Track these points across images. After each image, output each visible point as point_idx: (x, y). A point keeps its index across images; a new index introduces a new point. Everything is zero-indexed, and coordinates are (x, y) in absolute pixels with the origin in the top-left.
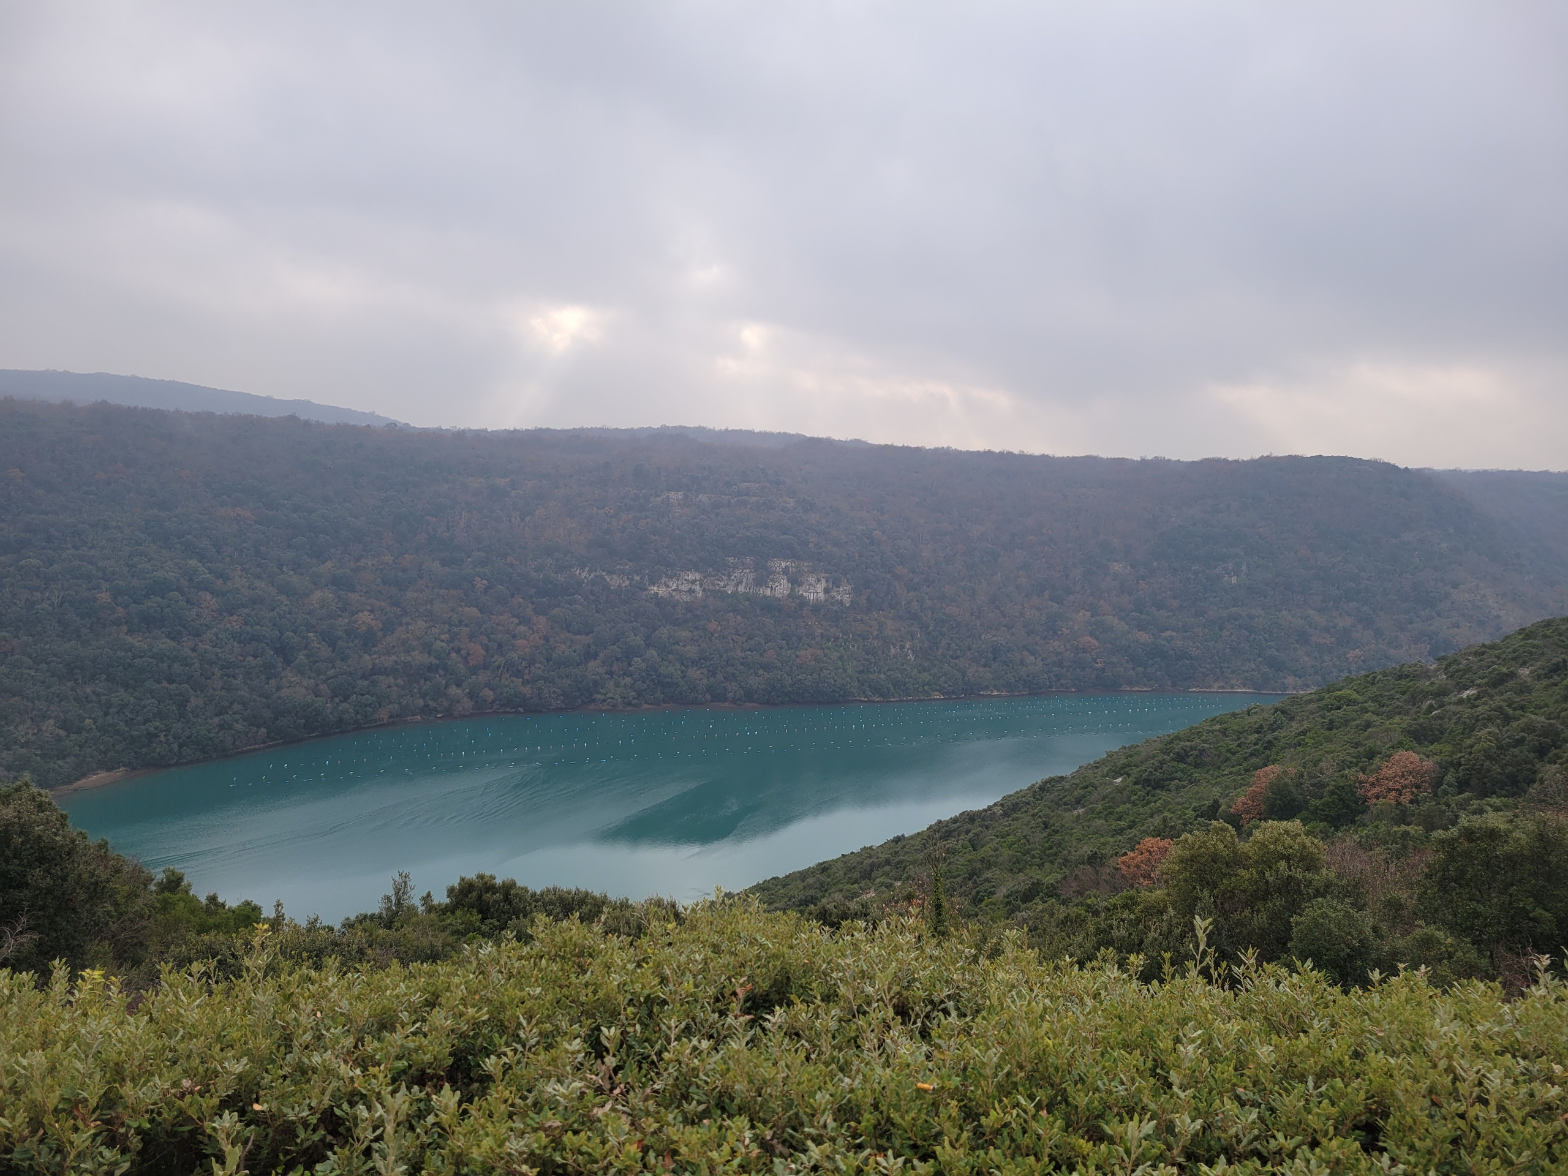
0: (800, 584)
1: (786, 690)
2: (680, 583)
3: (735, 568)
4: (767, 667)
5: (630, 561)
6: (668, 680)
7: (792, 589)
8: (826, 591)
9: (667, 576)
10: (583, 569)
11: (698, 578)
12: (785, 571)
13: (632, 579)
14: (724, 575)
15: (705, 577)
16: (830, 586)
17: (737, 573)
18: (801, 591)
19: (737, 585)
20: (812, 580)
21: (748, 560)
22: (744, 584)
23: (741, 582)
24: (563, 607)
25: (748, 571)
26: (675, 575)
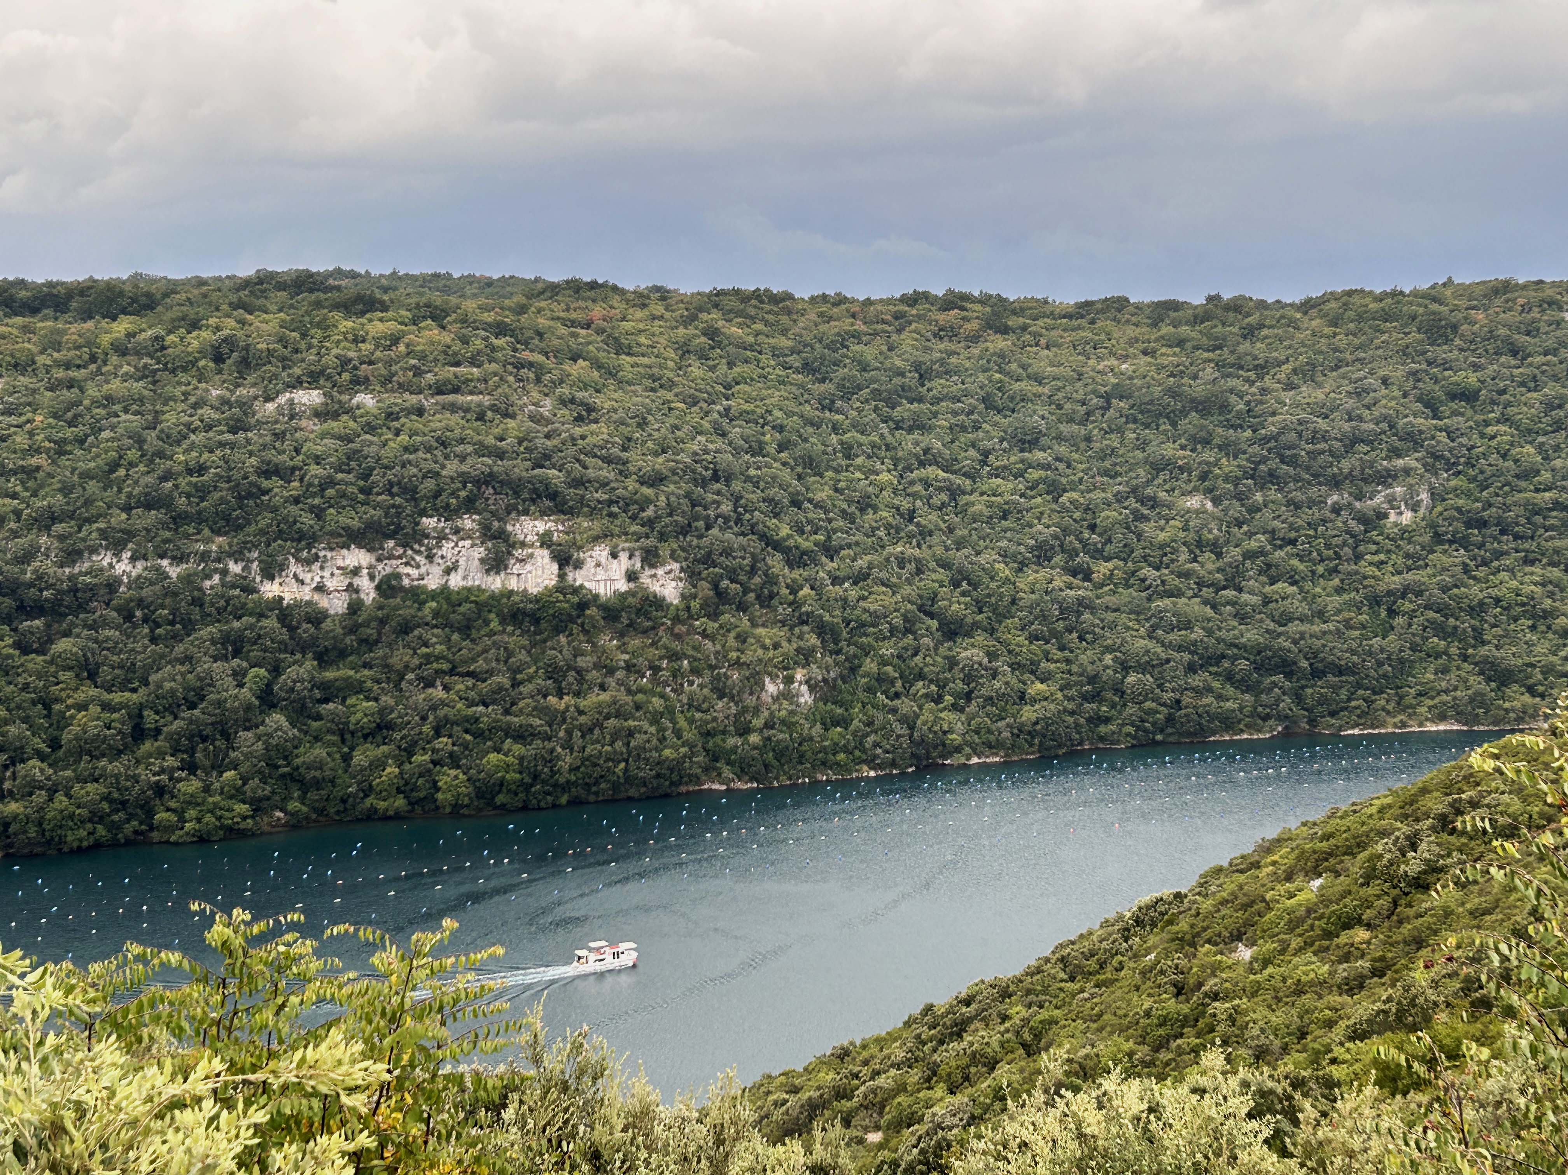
0: (579, 565)
1: (562, 780)
2: (327, 574)
3: (442, 537)
4: (522, 735)
5: (219, 533)
6: (313, 773)
7: (562, 576)
8: (631, 576)
9: (298, 560)
10: (117, 555)
11: (364, 564)
12: (545, 541)
13: (225, 572)
14: (418, 552)
15: (379, 560)
16: (638, 565)
17: (447, 548)
18: (577, 578)
19: (448, 571)
20: (601, 552)
21: (468, 522)
22: (460, 571)
23: (455, 567)
24: (78, 636)
25: (468, 543)
26: (316, 558)
